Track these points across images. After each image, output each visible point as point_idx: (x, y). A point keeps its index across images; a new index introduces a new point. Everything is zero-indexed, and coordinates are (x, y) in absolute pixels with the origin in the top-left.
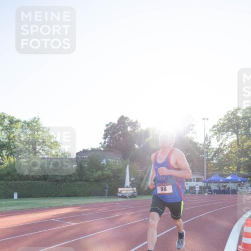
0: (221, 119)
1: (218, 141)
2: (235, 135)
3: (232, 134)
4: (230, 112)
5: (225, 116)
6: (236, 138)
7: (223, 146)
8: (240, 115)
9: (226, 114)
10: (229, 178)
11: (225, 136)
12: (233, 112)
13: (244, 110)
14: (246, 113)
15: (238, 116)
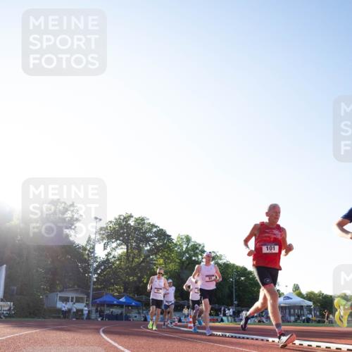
0: (111, 222)
1: (105, 249)
2: (124, 247)
3: (122, 244)
4: (122, 218)
5: (116, 219)
6: (125, 250)
7: (111, 257)
8: (132, 222)
9: (117, 217)
10: (123, 300)
11: (114, 245)
12: (125, 218)
13: (137, 219)
14: (139, 224)
15: (129, 224)
